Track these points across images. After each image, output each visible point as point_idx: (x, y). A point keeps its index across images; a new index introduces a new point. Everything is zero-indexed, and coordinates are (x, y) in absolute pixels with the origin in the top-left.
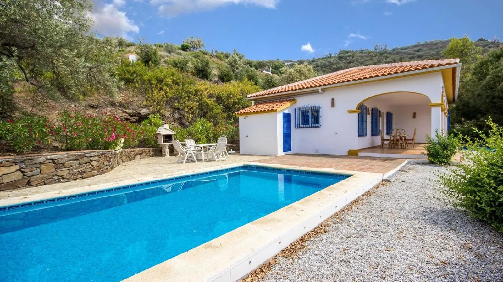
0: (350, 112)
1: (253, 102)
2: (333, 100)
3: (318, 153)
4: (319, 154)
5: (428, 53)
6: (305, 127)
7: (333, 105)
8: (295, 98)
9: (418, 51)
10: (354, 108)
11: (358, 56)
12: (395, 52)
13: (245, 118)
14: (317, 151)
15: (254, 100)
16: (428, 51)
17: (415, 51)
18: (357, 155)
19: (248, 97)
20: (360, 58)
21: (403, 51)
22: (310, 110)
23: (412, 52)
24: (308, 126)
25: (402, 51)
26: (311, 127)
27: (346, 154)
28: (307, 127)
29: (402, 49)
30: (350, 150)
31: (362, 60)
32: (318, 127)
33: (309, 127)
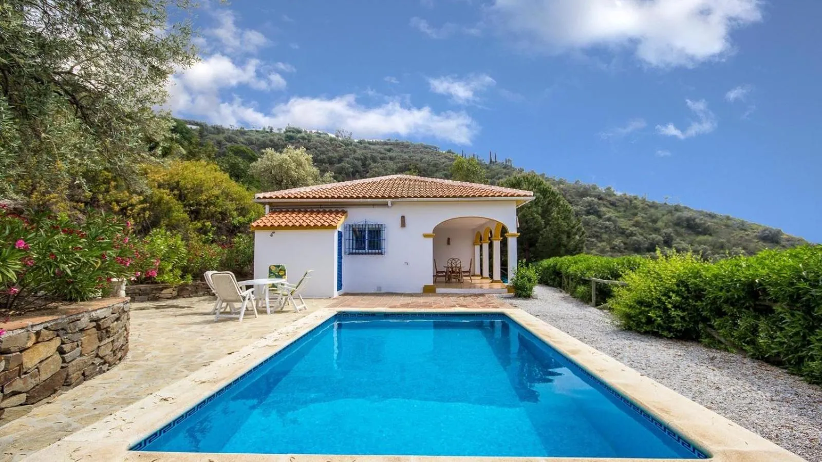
0: (426, 236)
1: (267, 207)
2: (403, 217)
3: (380, 290)
4: (382, 292)
5: (401, 156)
6: (359, 254)
7: (403, 224)
8: (345, 209)
9: (389, 150)
10: (430, 232)
11: (316, 142)
12: (363, 145)
13: (271, 236)
14: (379, 288)
15: (269, 203)
16: (399, 154)
17: (385, 150)
18: (434, 291)
19: (259, 198)
20: (320, 145)
21: (372, 147)
22: (367, 229)
23: (383, 151)
24: (364, 251)
25: (370, 146)
26: (369, 254)
27: (421, 291)
28: (362, 254)
29: (370, 143)
30: (425, 286)
31: (323, 149)
32: (381, 254)
33: (366, 254)
